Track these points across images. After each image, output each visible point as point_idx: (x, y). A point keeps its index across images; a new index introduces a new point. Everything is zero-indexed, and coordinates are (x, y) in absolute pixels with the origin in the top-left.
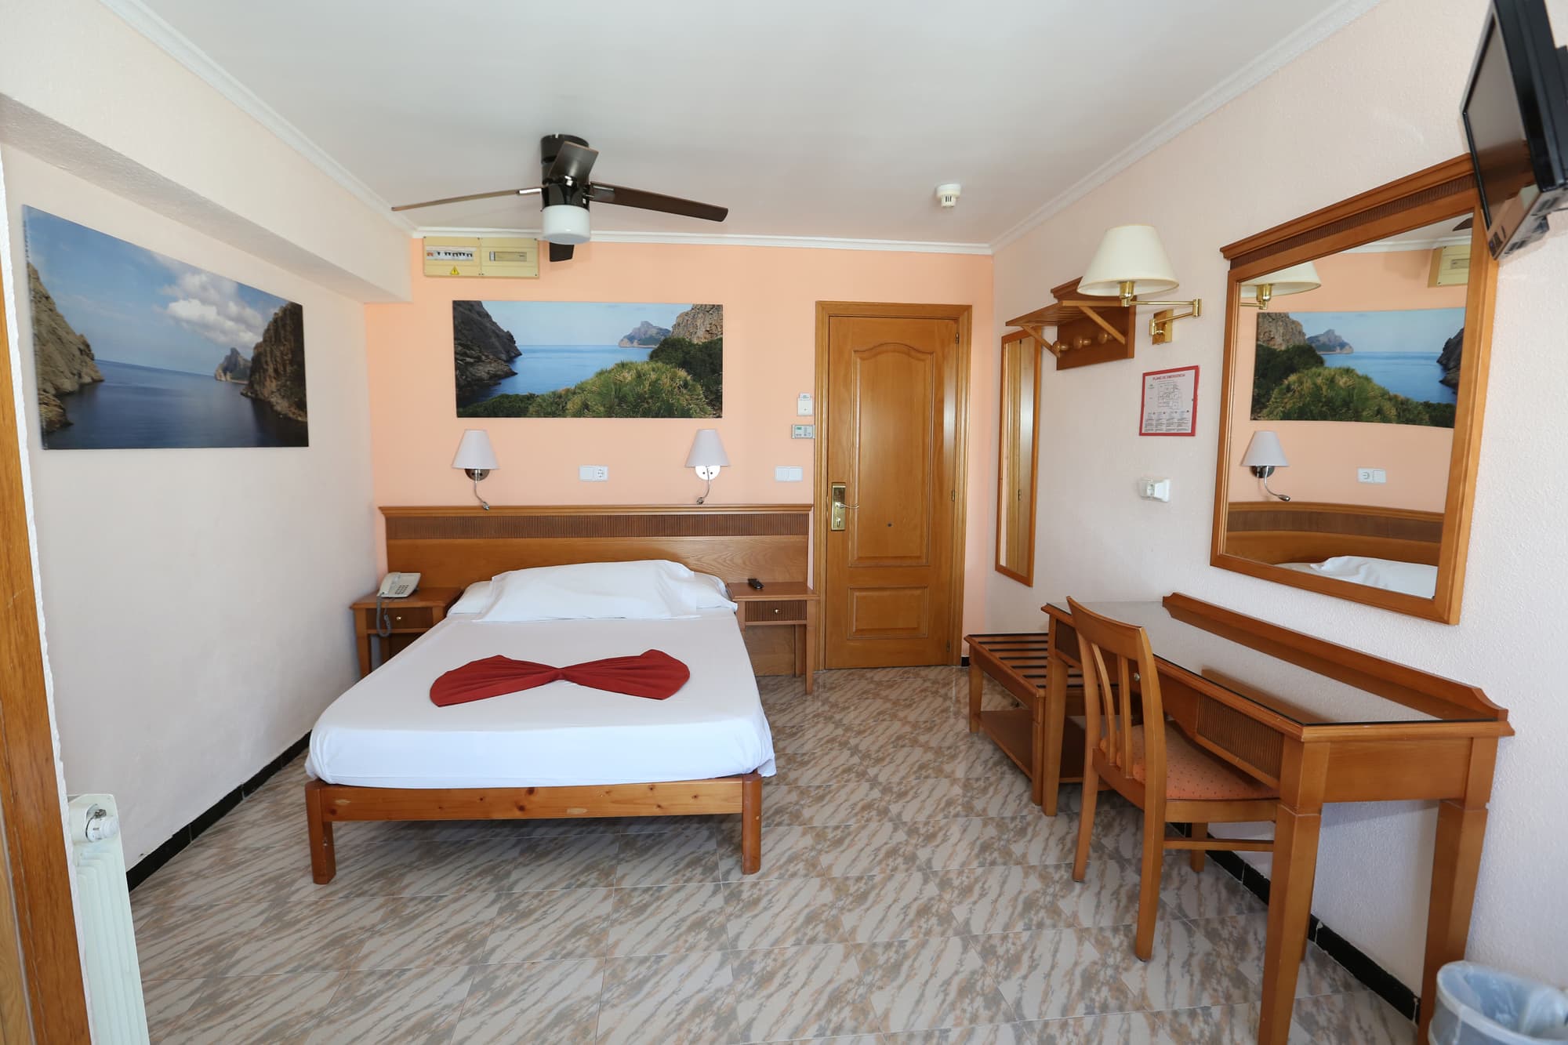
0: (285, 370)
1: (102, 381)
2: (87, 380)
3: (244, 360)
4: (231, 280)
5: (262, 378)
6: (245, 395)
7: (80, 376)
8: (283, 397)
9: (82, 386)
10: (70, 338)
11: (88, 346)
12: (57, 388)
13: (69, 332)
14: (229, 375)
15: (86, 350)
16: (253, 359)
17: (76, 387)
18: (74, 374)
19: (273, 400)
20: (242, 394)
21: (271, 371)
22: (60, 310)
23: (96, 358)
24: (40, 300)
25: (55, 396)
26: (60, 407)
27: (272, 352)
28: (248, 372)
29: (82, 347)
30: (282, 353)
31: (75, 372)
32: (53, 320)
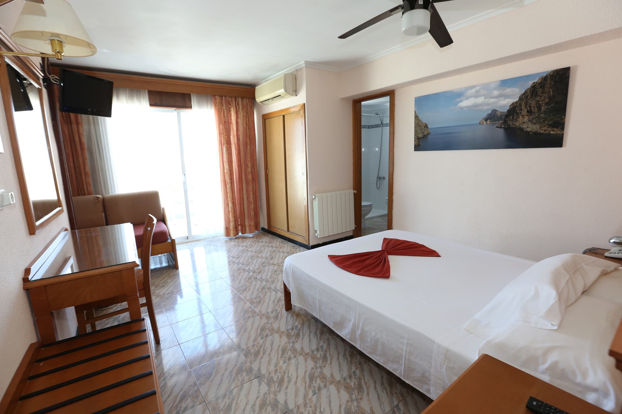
0: (540, 109)
1: (430, 133)
2: (426, 134)
3: (500, 113)
4: (496, 82)
5: (515, 117)
6: (501, 127)
7: (424, 133)
8: (535, 124)
9: (424, 136)
10: (422, 124)
11: (427, 125)
12: (417, 137)
13: (422, 123)
14: (488, 122)
15: (426, 126)
16: (508, 111)
17: (422, 136)
18: (422, 133)
19: (524, 126)
20: (497, 127)
21: (524, 112)
22: (420, 118)
23: (429, 128)
24: (416, 117)
25: (417, 139)
26: (418, 141)
27: (526, 104)
28: (504, 117)
29: (425, 126)
30: (537, 102)
31: (422, 132)
32: (418, 121)
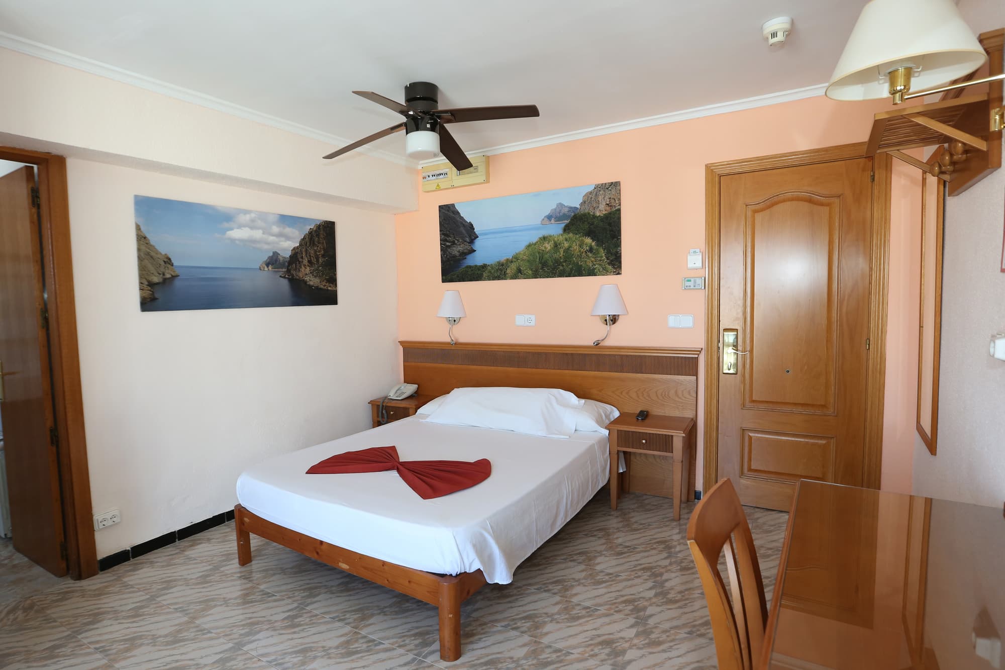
0: (318, 261)
1: (178, 276)
2: (168, 276)
3: (283, 257)
4: (274, 214)
5: (298, 267)
6: (284, 277)
7: (164, 275)
8: (315, 277)
9: (165, 280)
10: (159, 256)
11: (170, 259)
12: (149, 282)
13: (157, 252)
14: (270, 267)
15: (168, 261)
16: (290, 256)
17: (161, 280)
18: (160, 274)
19: (307, 279)
20: (281, 277)
21: (305, 262)
22: (152, 243)
23: (174, 264)
24: (142, 239)
25: (148, 285)
26: (150, 291)
27: (306, 251)
28: (287, 264)
29: (166, 260)
30: (315, 251)
31: (161, 273)
32: (149, 248)
